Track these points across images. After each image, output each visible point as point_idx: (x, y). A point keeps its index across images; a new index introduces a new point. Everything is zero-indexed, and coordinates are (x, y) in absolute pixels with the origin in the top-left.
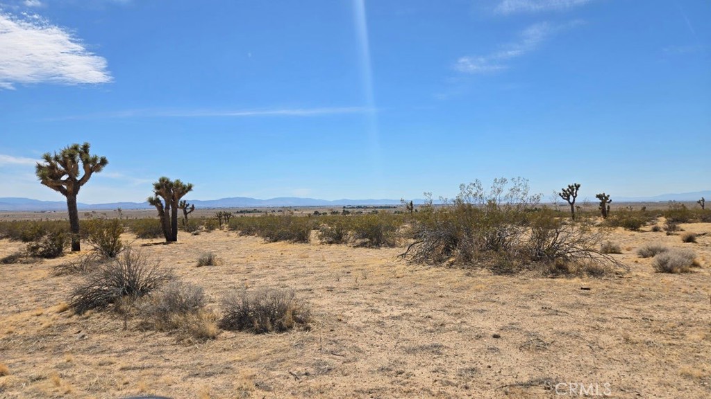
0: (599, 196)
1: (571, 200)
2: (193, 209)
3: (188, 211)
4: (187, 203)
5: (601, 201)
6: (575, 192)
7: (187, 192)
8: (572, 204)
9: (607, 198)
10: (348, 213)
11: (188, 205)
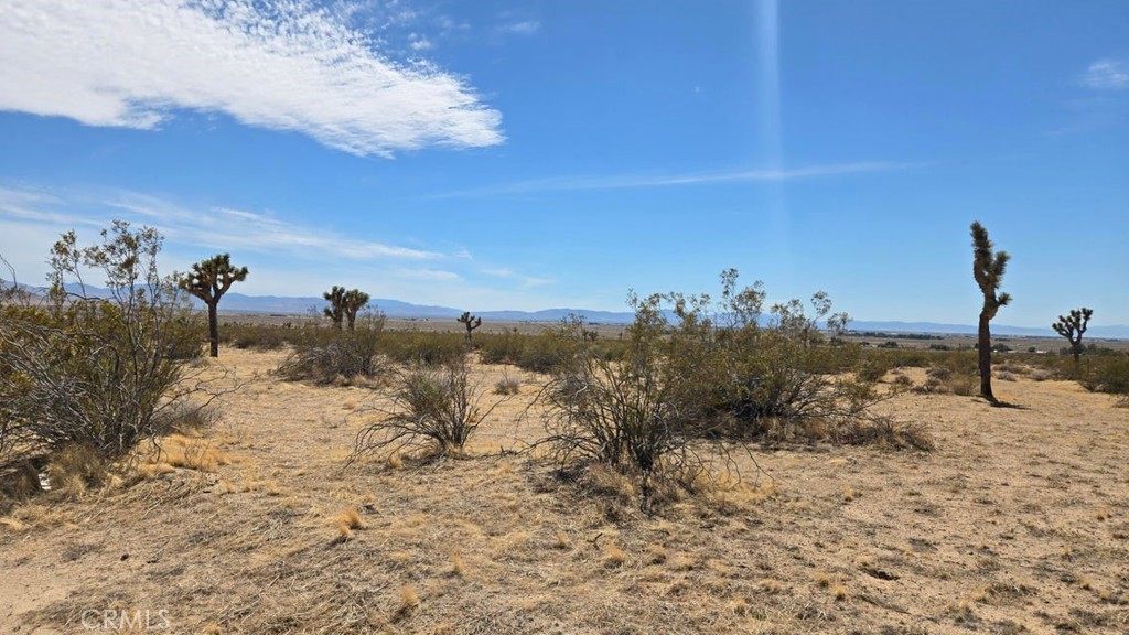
1: (1075, 338)
2: (479, 323)
4: (470, 316)
6: (1082, 322)
8: (1076, 344)
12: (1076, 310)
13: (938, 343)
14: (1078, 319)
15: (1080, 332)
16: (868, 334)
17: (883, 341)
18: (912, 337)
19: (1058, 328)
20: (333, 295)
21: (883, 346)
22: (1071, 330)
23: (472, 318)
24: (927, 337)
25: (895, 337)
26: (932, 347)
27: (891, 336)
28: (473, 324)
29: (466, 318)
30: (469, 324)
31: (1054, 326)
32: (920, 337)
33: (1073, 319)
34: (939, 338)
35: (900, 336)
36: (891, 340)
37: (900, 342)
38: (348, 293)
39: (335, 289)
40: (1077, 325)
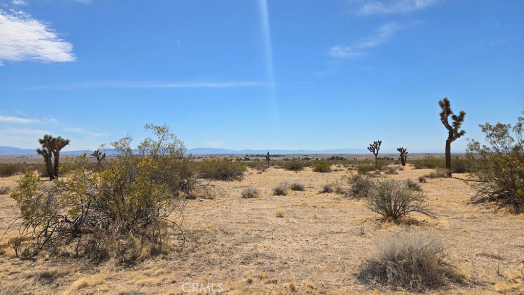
0: (398, 149)
1: (376, 153)
2: (104, 156)
3: (100, 158)
4: (100, 152)
5: (400, 153)
6: (378, 146)
7: (65, 145)
8: (376, 155)
9: (404, 151)
10: (248, 159)
11: (100, 154)
12: (376, 141)
13: (285, 158)
14: (377, 145)
15: (378, 150)
16: (257, 155)
22: (374, 149)
28: (100, 156)
31: (368, 148)
33: (375, 145)
34: (284, 156)
40: (376, 147)
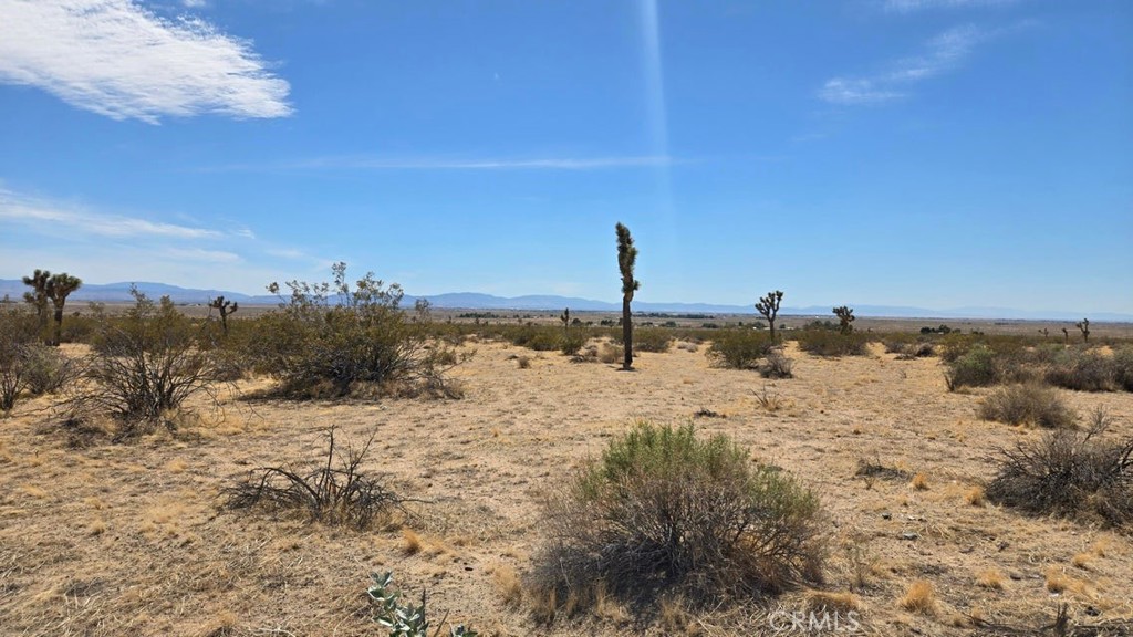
0: (834, 310)
1: (771, 316)
4: (224, 301)
6: (776, 302)
9: (849, 314)
12: (772, 293)
13: (709, 321)
14: (773, 300)
15: (775, 311)
16: (653, 315)
17: (664, 321)
18: (690, 317)
19: (759, 307)
20: (35, 280)
21: (663, 325)
22: (768, 309)
23: (228, 303)
24: (702, 317)
25: (676, 317)
26: (704, 326)
27: (672, 317)
28: (228, 309)
29: (219, 303)
30: (223, 309)
31: (756, 306)
32: (696, 317)
33: (770, 300)
34: (711, 317)
35: (680, 316)
36: (670, 320)
37: (679, 322)
38: (54, 278)
39: (37, 273)
40: (772, 305)
